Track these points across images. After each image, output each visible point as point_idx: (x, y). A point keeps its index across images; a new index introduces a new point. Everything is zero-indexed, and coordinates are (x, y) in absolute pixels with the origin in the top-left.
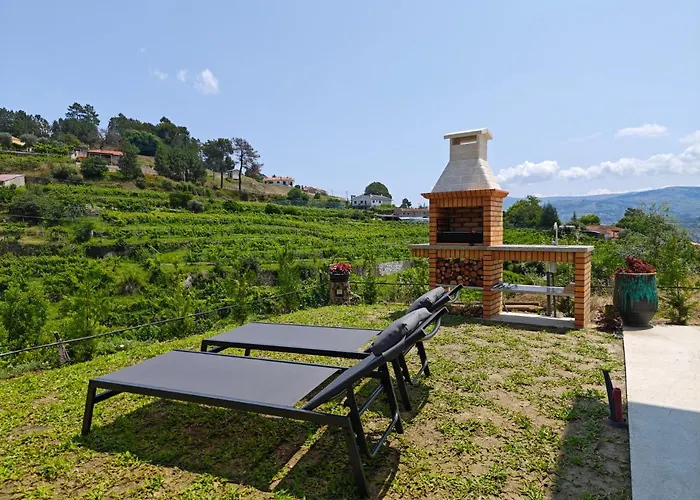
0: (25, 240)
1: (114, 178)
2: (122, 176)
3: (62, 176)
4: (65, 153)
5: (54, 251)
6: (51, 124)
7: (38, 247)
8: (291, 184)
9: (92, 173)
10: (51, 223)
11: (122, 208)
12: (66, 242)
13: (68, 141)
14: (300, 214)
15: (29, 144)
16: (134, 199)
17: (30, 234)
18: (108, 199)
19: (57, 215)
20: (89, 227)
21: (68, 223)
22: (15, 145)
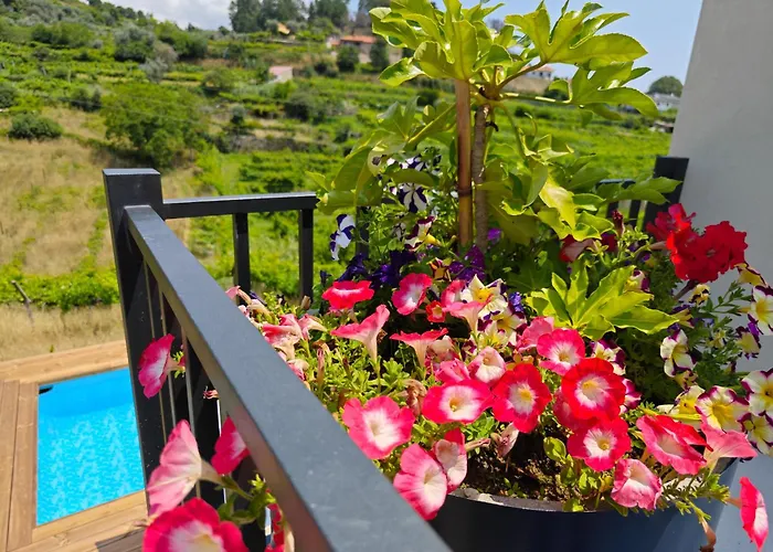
0: (299, 138)
1: (364, 71)
2: (371, 68)
3: (321, 69)
4: (322, 41)
5: (320, 149)
6: (308, 6)
7: (307, 145)
8: (549, 75)
9: (346, 66)
10: (317, 121)
11: (372, 107)
12: (328, 141)
13: (323, 26)
14: (555, 119)
15: (292, 33)
16: (383, 96)
17: (302, 131)
18: (361, 94)
19: (321, 113)
20: (348, 128)
21: (330, 121)
22: (281, 33)
